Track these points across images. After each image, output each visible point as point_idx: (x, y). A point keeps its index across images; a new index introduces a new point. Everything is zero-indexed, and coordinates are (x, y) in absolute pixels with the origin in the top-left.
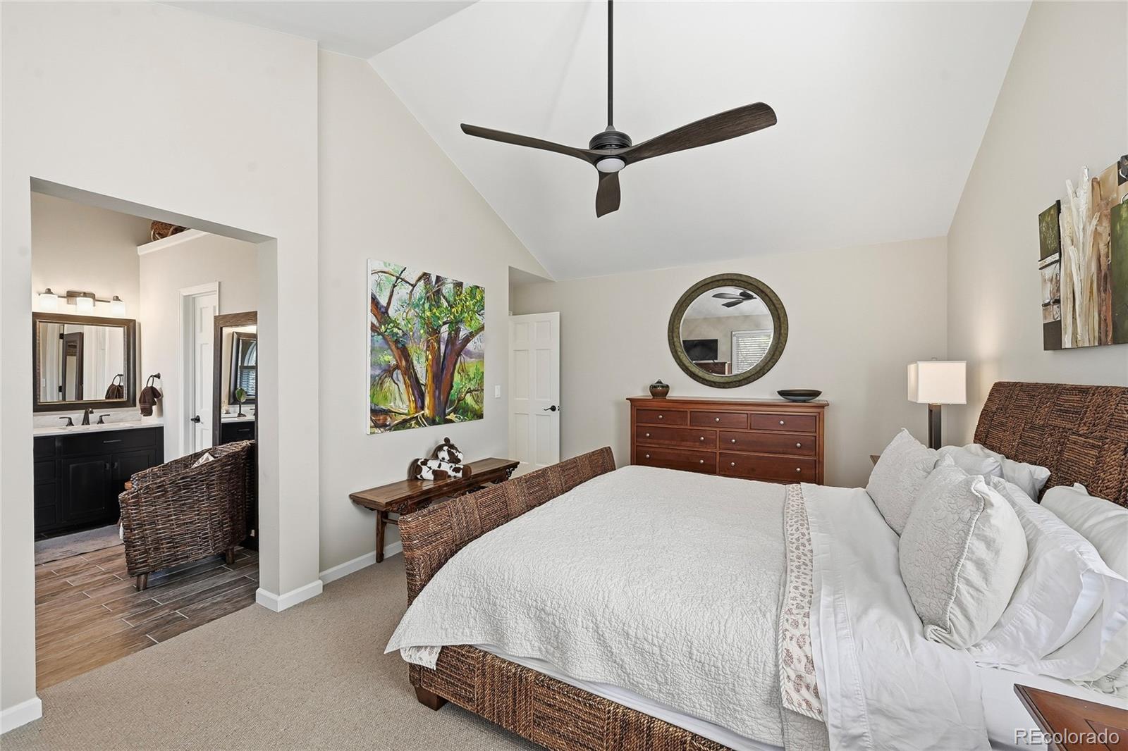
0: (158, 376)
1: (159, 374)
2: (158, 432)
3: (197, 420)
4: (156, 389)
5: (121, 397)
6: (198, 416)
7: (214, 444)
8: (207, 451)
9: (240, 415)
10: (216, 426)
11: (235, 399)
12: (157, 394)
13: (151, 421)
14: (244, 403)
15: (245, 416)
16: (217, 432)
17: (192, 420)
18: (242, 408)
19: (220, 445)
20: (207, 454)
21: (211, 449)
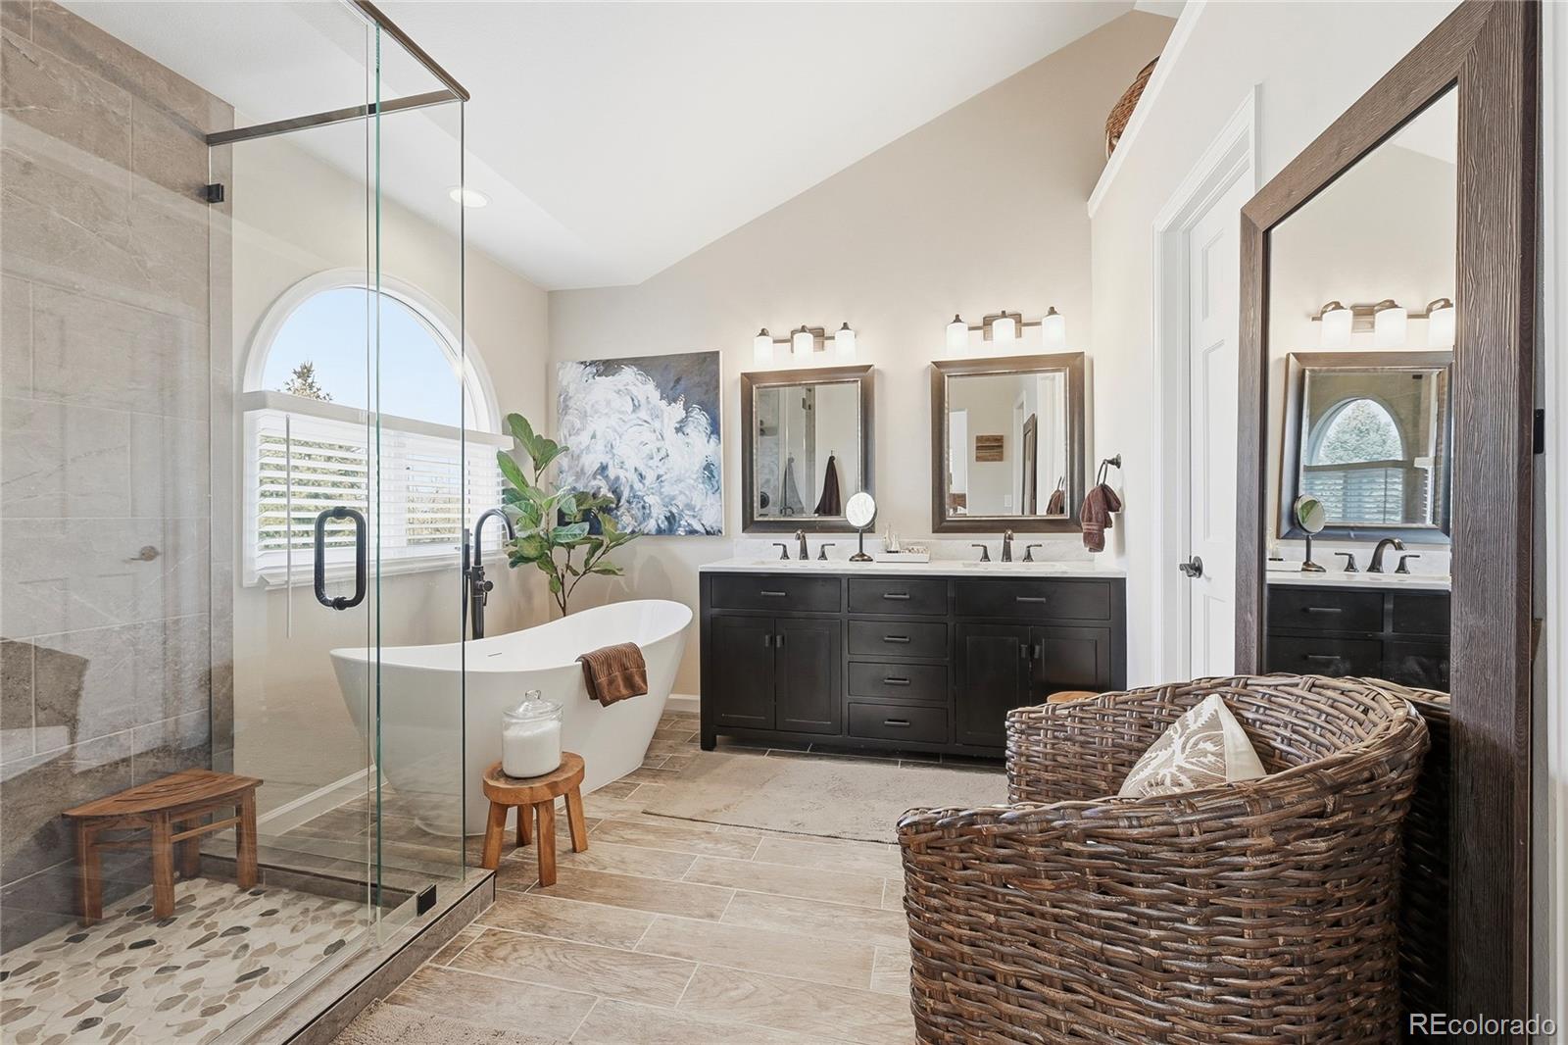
0: (1116, 462)
1: (1119, 457)
2: (1113, 590)
3: (1195, 569)
4: (1112, 492)
5: (1062, 511)
6: (1197, 559)
7: (1241, 666)
8: (1214, 686)
9: (1308, 566)
10: (1249, 594)
11: (1295, 526)
12: (1114, 504)
13: (1104, 564)
14: (1319, 536)
15: (1320, 569)
16: (1252, 619)
17: (1182, 567)
18: (1312, 549)
19: (1260, 673)
20: (1213, 703)
21: (1227, 683)
